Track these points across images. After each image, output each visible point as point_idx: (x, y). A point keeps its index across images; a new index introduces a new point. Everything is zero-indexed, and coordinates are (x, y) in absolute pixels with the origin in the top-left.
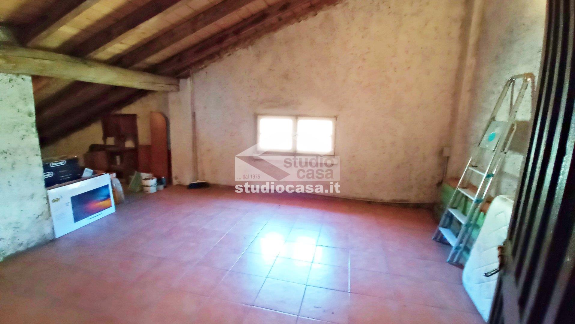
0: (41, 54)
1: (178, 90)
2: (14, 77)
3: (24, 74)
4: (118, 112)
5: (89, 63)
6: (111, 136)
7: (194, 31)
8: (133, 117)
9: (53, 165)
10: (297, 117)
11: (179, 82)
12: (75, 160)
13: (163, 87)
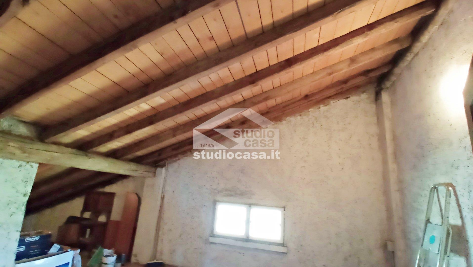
0: (54, 147)
1: (155, 176)
2: (24, 164)
3: (33, 162)
4: (101, 190)
5: (90, 155)
6: (88, 211)
7: (174, 136)
8: (112, 195)
9: (28, 240)
10: (250, 205)
11: (156, 170)
13: (142, 173)
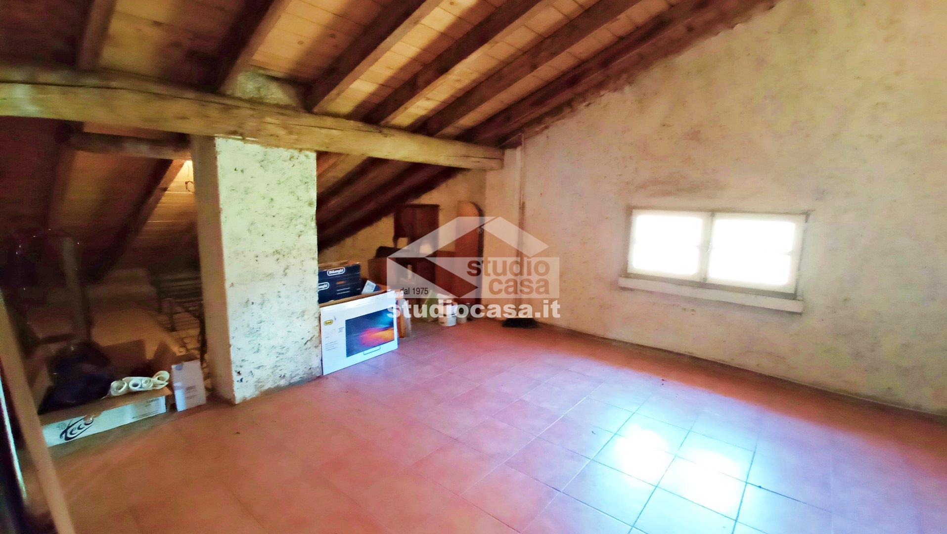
0: (329, 121)
1: (502, 167)
2: (296, 153)
3: (307, 149)
4: (417, 202)
5: (385, 131)
6: (404, 236)
8: (435, 208)
9: (331, 273)
10: (713, 212)
11: (503, 154)
12: (357, 268)
13: (479, 162)
